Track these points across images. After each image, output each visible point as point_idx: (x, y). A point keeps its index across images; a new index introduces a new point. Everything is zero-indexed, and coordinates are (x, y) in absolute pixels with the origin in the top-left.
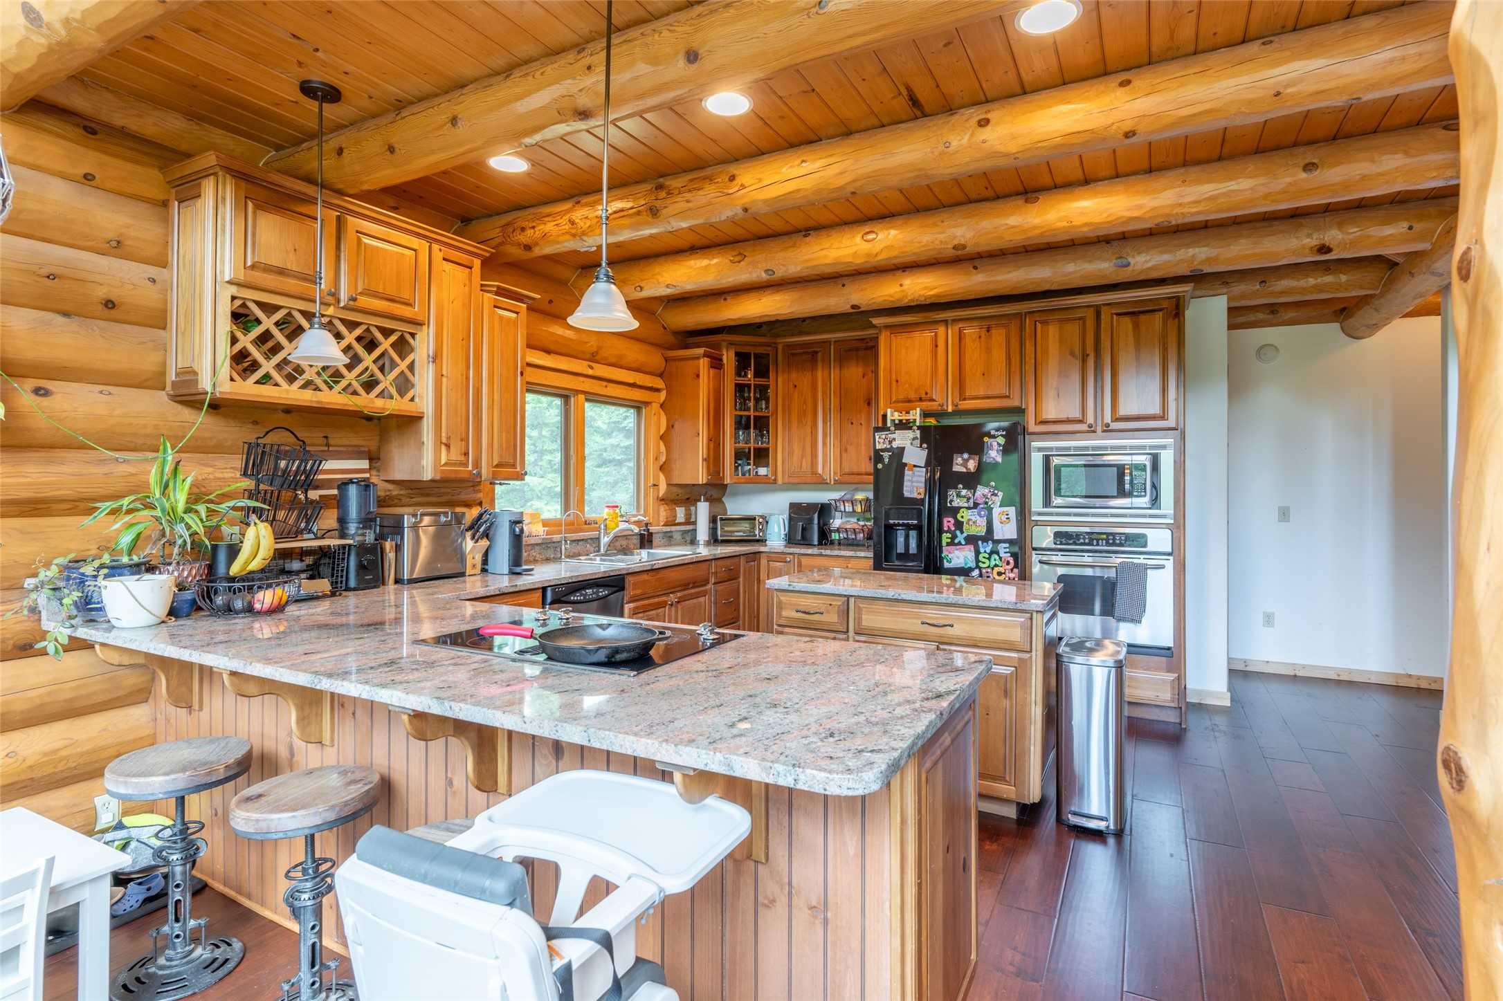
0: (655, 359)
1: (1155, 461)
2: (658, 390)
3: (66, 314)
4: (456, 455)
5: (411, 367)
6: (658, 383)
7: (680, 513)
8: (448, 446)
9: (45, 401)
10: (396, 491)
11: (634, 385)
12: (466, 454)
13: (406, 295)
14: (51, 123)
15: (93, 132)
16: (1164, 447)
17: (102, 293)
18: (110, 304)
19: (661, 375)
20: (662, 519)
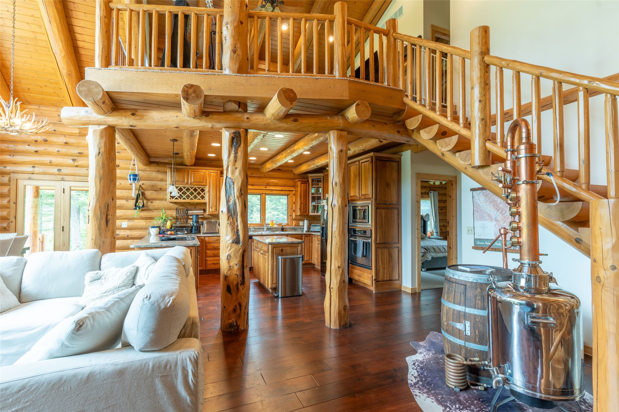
0: (290, 182)
1: (368, 206)
2: (293, 191)
3: (156, 191)
4: (214, 209)
5: (204, 194)
6: (293, 189)
7: (301, 223)
8: (212, 208)
9: (152, 204)
10: (210, 217)
11: (282, 190)
12: (216, 209)
13: (202, 181)
14: (153, 165)
15: (158, 164)
16: (369, 203)
17: (159, 187)
18: (160, 189)
19: (294, 186)
20: (294, 225)
